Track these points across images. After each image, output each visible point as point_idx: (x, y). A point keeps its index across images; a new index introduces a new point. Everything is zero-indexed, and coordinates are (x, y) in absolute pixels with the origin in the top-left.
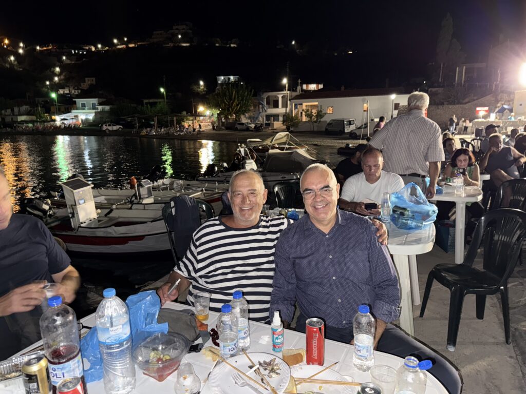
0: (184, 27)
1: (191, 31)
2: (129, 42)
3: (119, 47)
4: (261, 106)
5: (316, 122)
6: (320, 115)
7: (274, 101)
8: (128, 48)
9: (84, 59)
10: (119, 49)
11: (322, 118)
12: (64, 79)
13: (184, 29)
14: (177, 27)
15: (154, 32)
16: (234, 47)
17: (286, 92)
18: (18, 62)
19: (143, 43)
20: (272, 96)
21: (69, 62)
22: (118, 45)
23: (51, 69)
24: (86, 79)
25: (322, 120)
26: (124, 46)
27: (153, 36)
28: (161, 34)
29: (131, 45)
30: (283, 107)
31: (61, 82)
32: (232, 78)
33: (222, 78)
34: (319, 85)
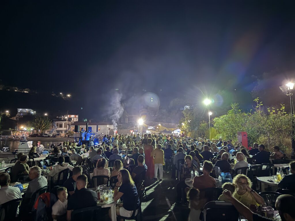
20: (59, 123)
32: (27, 110)
33: (21, 109)
34: (76, 116)
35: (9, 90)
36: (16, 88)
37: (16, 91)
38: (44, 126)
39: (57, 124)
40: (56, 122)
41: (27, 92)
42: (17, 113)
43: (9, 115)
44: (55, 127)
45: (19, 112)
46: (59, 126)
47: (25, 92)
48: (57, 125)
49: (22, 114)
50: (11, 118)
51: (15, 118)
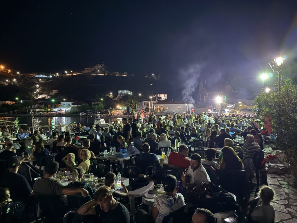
0: (101, 66)
1: (104, 68)
2: (73, 72)
3: (67, 75)
4: (142, 106)
5: (162, 112)
6: (164, 110)
7: (147, 104)
8: (72, 75)
9: (50, 80)
10: (68, 76)
11: (164, 111)
12: (41, 90)
13: (100, 67)
14: (97, 66)
15: (86, 68)
16: (125, 76)
17: (152, 101)
18: (17, 82)
19: (80, 73)
20: (146, 102)
21: (43, 82)
22: (67, 74)
23: (34, 85)
24: (53, 91)
25: (165, 111)
26: (71, 75)
27: (85, 70)
28: (89, 69)
29: (74, 74)
30: (150, 106)
31: (40, 92)
32: (125, 91)
33: (121, 91)
34: (165, 95)
35: (112, 75)
36: (117, 73)
37: (117, 75)
38: (134, 106)
39: (145, 103)
40: (144, 102)
41: (126, 76)
42: (118, 95)
43: (113, 96)
44: (143, 106)
45: (119, 93)
46: (146, 105)
47: (124, 75)
48: (145, 105)
49: (122, 95)
50: (114, 98)
51: (116, 99)
